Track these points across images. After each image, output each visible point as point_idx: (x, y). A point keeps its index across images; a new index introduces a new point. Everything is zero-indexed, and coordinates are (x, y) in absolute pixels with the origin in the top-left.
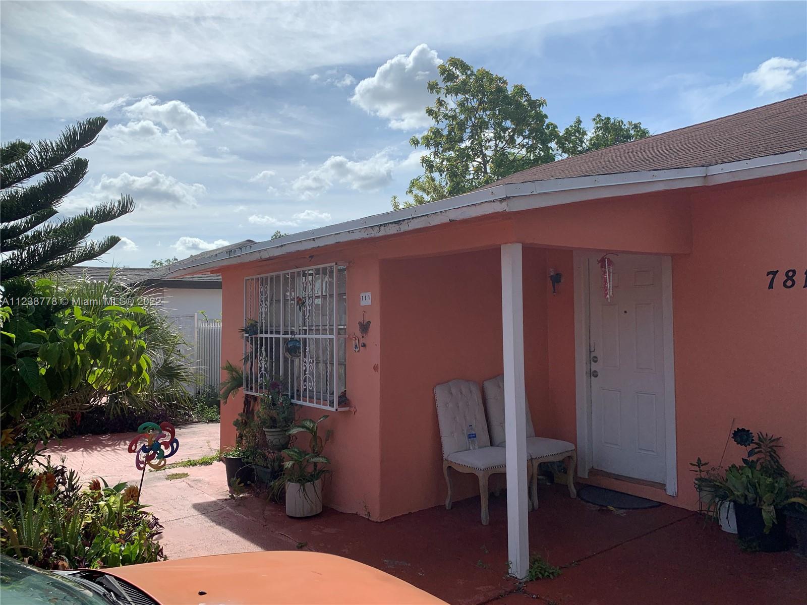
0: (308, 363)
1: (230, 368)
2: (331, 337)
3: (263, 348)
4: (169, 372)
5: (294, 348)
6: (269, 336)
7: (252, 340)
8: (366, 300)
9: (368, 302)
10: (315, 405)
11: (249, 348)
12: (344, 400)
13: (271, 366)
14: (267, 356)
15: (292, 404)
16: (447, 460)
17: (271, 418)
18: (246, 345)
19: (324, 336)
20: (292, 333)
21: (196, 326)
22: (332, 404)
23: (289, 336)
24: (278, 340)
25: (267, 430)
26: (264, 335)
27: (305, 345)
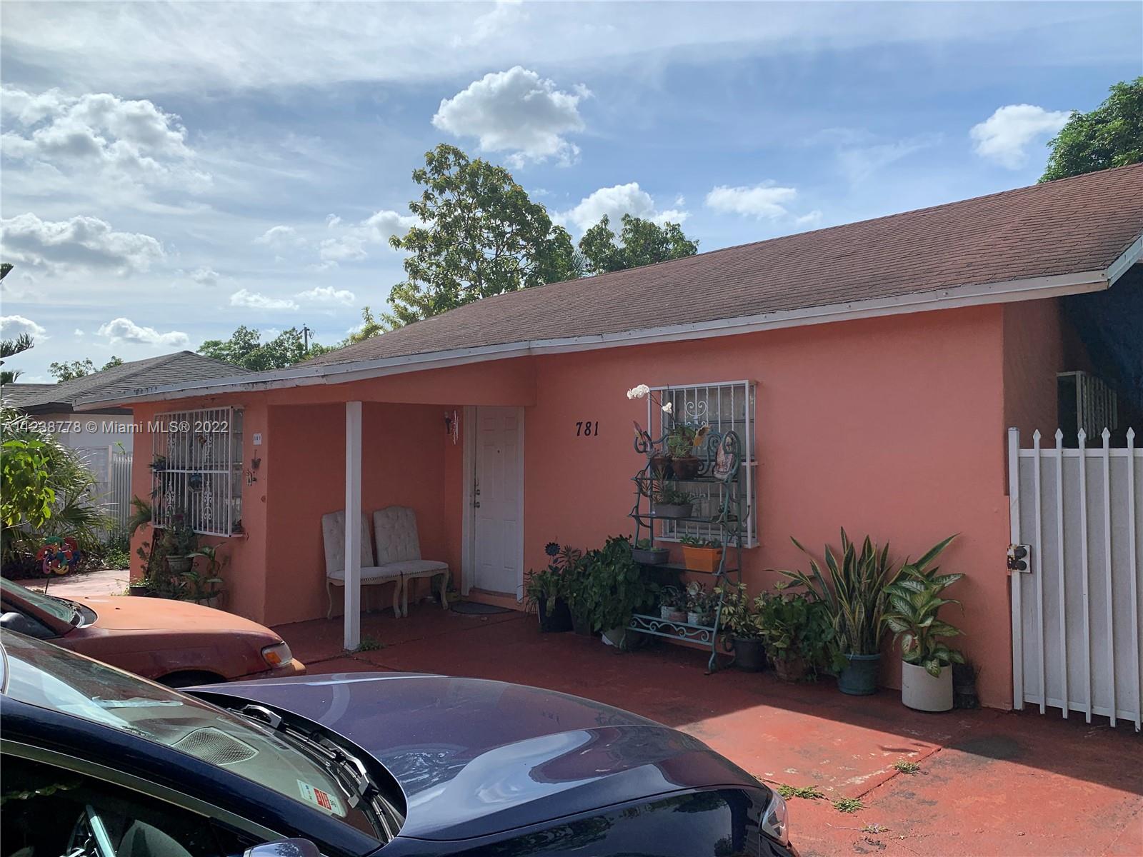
0: (208, 495)
1: (138, 503)
2: (226, 472)
3: (170, 482)
4: (74, 515)
5: (196, 483)
6: (175, 471)
7: (160, 476)
8: (258, 440)
9: (258, 442)
10: (213, 533)
11: (159, 483)
12: (238, 527)
13: (177, 500)
14: (173, 490)
15: (194, 534)
16: (329, 578)
17: (173, 545)
18: (155, 481)
19: (221, 472)
20: (196, 469)
21: (110, 459)
22: (226, 532)
23: (192, 472)
24: (183, 474)
25: (168, 556)
26: (171, 471)
27: (206, 479)
